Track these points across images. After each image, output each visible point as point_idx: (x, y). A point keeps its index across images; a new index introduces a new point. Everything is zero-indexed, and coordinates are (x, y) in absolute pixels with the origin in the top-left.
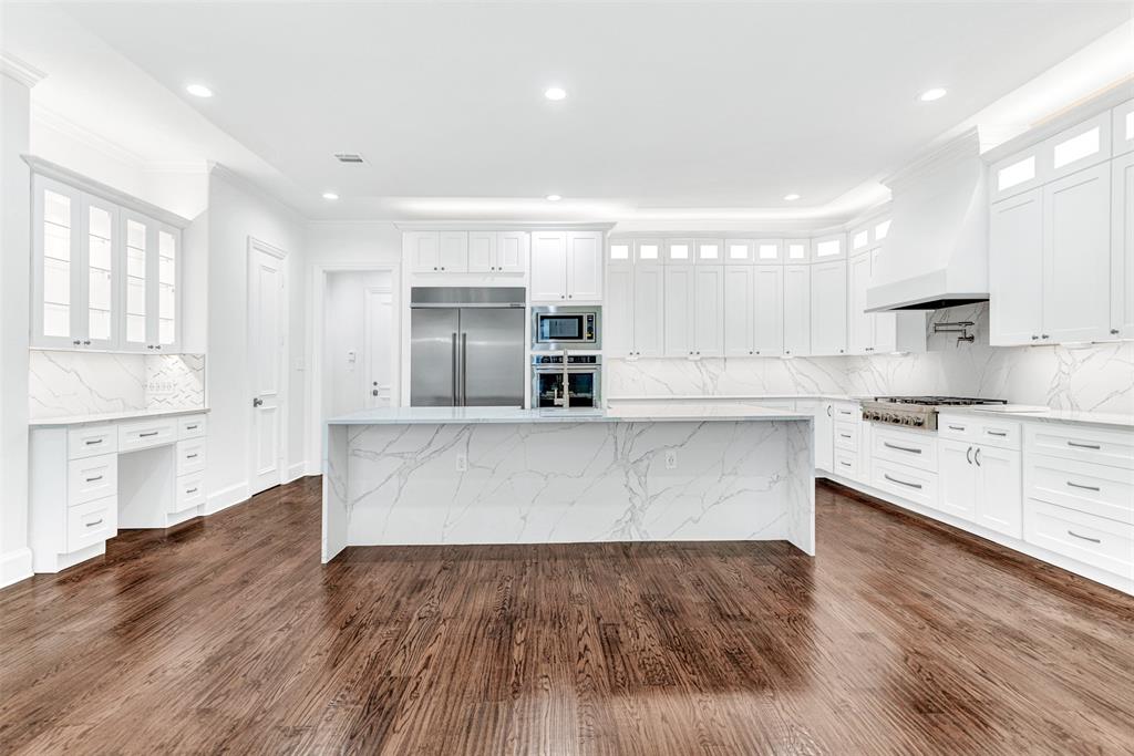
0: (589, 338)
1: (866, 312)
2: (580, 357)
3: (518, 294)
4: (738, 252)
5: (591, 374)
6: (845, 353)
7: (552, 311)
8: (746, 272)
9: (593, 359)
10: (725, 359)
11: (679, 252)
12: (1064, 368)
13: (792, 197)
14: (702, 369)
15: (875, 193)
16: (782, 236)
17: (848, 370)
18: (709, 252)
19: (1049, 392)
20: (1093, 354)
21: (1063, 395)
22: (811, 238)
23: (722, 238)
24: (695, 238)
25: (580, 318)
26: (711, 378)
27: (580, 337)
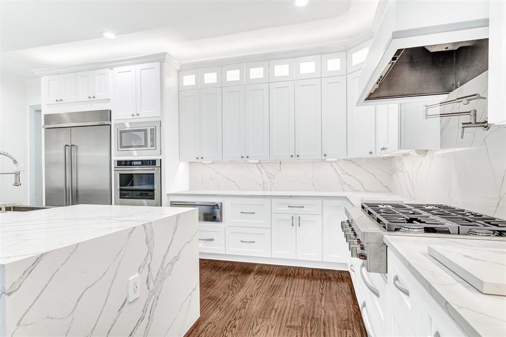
0: (151, 146)
2: (146, 161)
3: (106, 115)
4: (281, 70)
5: (153, 174)
6: (374, 155)
7: (128, 127)
9: (153, 162)
10: (280, 162)
11: (233, 75)
14: (263, 171)
16: (321, 52)
18: (256, 73)
22: (345, 51)
23: (267, 59)
24: (244, 62)
25: (145, 131)
27: (146, 145)
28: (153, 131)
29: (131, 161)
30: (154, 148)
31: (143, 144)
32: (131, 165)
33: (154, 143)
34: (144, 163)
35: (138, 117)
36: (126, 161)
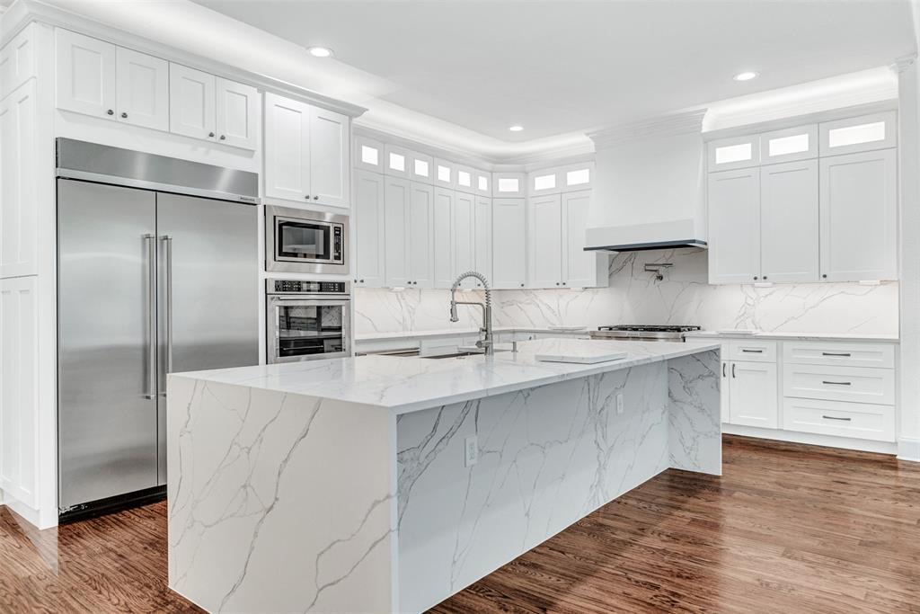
0: (336, 258)
1: (585, 249)
4: (444, 173)
5: (340, 308)
8: (449, 197)
12: (750, 301)
13: (517, 128)
15: (578, 141)
17: (503, 303)
19: (737, 319)
20: (774, 292)
21: (750, 320)
22: (492, 172)
24: (410, 149)
27: (326, 255)
28: (338, 231)
29: (299, 283)
30: (341, 262)
31: (322, 253)
32: (299, 289)
33: (340, 254)
34: (323, 287)
35: (313, 201)
36: (292, 283)
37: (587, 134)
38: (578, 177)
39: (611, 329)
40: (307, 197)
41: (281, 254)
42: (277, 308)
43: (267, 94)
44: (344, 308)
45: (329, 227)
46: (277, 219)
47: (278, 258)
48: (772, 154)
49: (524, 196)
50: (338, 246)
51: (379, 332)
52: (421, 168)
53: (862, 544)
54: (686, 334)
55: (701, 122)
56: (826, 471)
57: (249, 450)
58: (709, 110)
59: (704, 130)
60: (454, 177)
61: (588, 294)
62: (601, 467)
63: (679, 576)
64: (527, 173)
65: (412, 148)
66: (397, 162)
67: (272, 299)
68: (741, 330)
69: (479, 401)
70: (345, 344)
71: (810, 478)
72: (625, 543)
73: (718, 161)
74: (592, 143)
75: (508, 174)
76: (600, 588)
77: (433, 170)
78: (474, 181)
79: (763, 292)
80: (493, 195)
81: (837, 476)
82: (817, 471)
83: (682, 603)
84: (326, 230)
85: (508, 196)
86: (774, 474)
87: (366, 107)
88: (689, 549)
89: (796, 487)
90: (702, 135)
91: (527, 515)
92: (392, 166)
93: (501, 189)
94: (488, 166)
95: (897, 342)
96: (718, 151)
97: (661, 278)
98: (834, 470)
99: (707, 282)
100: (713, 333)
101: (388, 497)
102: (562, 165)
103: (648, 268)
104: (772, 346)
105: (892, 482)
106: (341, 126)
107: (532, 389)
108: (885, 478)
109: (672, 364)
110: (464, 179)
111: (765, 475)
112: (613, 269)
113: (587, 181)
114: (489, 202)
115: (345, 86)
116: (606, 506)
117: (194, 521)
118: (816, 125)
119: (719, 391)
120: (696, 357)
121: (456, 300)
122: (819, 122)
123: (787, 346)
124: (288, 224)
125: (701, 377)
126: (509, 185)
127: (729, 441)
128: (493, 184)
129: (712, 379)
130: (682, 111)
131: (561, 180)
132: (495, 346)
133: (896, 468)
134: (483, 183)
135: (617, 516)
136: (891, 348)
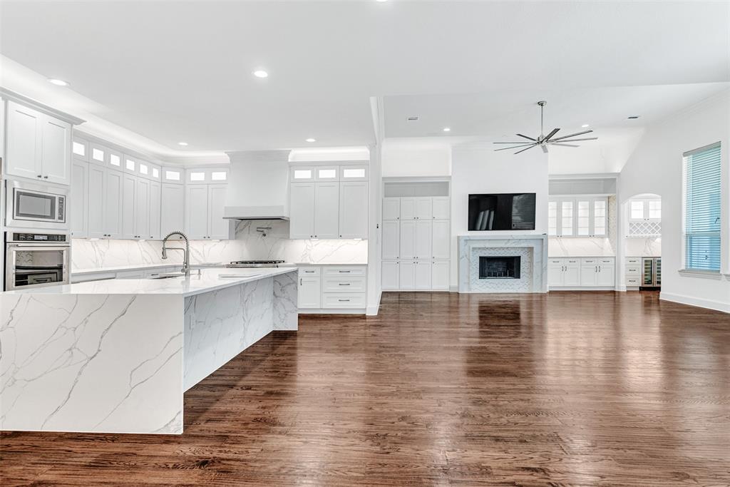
0: (59, 218)
1: (224, 218)
2: (53, 236)
4: (130, 165)
8: (134, 180)
9: (63, 238)
12: (308, 248)
15: (221, 156)
20: (320, 243)
23: (124, 153)
26: (101, 255)
27: (52, 216)
28: (62, 200)
29: (33, 235)
30: (63, 221)
31: (49, 215)
32: (33, 239)
33: (62, 216)
34: (51, 238)
35: (44, 179)
36: (26, 235)
37: (226, 153)
38: (220, 176)
39: (237, 263)
40: (40, 177)
41: (18, 214)
42: (14, 252)
43: (10, 102)
44: (65, 252)
45: (55, 198)
46: (16, 190)
47: (15, 217)
48: (320, 177)
49: (183, 183)
50: (61, 211)
51: (78, 268)
52: (115, 160)
53: (353, 345)
54: (279, 264)
55: (287, 156)
56: (339, 323)
57: (76, 328)
58: (293, 151)
59: (289, 160)
60: (137, 167)
61: (223, 243)
62: (245, 329)
63: (287, 366)
64: (185, 169)
65: (109, 147)
66: (98, 155)
67: (10, 246)
68: (304, 262)
69: (196, 296)
70: (64, 276)
71: (333, 326)
72: (261, 360)
73: (296, 177)
74: (228, 158)
75: (174, 169)
76: (255, 376)
77: (123, 162)
78: (150, 171)
79: (314, 243)
80: (162, 181)
81: (345, 324)
82: (336, 323)
83: (290, 374)
84: (53, 199)
85: (173, 182)
86: (319, 327)
87: (84, 119)
88: (289, 357)
89: (329, 330)
90: (289, 163)
91: (214, 353)
92: (94, 157)
93: (168, 178)
94: (160, 162)
95: (367, 265)
96: (296, 172)
97: (265, 235)
98: (344, 322)
99: (289, 237)
100: (292, 264)
101: (181, 333)
102: (210, 167)
103: (259, 230)
104: (318, 269)
105: (364, 323)
106: (65, 130)
107: (218, 291)
108: (361, 323)
109: (275, 278)
110: (144, 169)
111: (316, 328)
112: (238, 229)
113: (225, 178)
114: (159, 185)
115: (69, 103)
116: (247, 349)
117: (16, 380)
118: (338, 167)
119: (297, 290)
120: (286, 274)
121: (166, 247)
122: (340, 165)
123: (325, 269)
124: (25, 194)
125: (289, 284)
126: (173, 176)
127: (301, 317)
128: (162, 175)
129: (294, 285)
130: (280, 149)
131: (209, 176)
132: (191, 272)
133: (366, 319)
134: (156, 173)
135: (253, 352)
136: (364, 268)
